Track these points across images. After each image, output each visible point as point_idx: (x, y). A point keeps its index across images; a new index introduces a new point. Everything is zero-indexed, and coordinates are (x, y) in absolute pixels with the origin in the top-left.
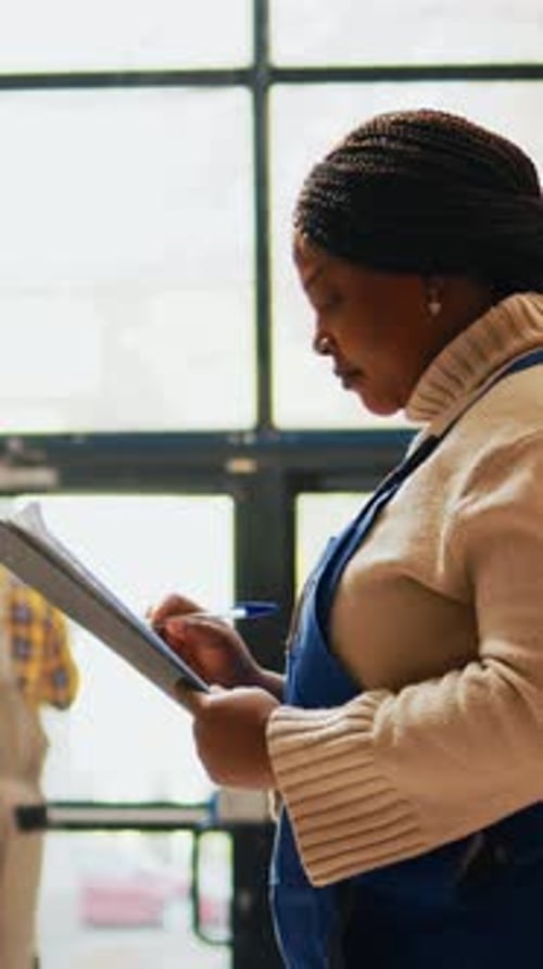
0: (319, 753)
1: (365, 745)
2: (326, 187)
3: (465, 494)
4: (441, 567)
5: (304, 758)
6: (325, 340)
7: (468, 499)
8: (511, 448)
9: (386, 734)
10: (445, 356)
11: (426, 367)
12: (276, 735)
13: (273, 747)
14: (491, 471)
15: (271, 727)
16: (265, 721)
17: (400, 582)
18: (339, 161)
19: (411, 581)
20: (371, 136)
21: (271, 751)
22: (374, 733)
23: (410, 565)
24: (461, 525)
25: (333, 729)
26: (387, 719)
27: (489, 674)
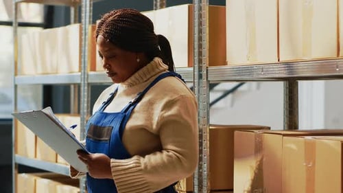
1: (141, 170)
3: (162, 111)
4: (154, 127)
5: (123, 172)
7: (163, 112)
8: (172, 100)
9: (146, 167)
12: (113, 167)
15: (112, 165)
16: (110, 163)
17: (142, 130)
19: (145, 129)
21: (112, 170)
22: (143, 167)
23: (146, 126)
25: (131, 166)
26: (145, 164)
27: (170, 154)
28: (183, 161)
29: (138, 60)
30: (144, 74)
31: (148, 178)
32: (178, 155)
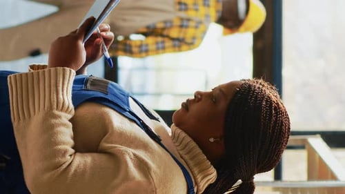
0: (53, 88)
1: (51, 107)
2: (256, 97)
3: (134, 155)
5: (53, 82)
6: (199, 97)
7: (132, 155)
10: (193, 144)
11: (190, 136)
12: (64, 70)
13: (60, 69)
14: (142, 166)
15: (67, 70)
16: (70, 67)
18: (267, 101)
20: (276, 113)
21: (59, 68)
24: (122, 153)
25: (61, 96)
27: (68, 157)
28: (53, 172)
29: (212, 140)
30: (195, 157)
31: (37, 119)
32: (64, 166)
